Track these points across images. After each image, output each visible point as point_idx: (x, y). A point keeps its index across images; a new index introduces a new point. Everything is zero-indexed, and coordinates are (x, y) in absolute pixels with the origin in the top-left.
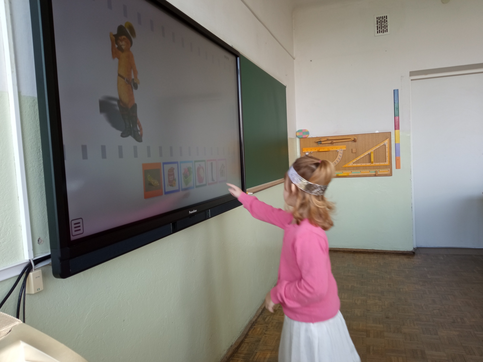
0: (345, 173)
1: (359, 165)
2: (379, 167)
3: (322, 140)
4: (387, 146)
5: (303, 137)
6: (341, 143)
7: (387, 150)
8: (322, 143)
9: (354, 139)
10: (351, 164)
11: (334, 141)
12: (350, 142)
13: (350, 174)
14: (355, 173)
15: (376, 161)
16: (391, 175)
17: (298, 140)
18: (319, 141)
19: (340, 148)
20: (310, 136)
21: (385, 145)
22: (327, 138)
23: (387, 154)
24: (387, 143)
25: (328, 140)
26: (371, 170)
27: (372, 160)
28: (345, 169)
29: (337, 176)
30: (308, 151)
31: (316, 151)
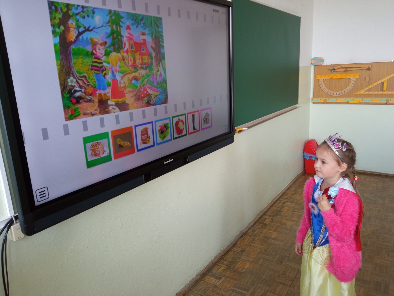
0: (356, 100)
1: (371, 93)
2: (391, 96)
3: (335, 68)
5: (318, 64)
6: (354, 71)
8: (336, 70)
9: (368, 67)
10: (362, 92)
11: (348, 69)
12: (364, 70)
13: (361, 102)
14: (366, 100)
15: (389, 90)
17: (312, 68)
18: (333, 69)
19: (353, 77)
20: (324, 64)
22: (341, 66)
25: (342, 68)
26: (382, 99)
27: (385, 88)
28: (357, 96)
29: (348, 103)
30: (321, 78)
31: (330, 78)
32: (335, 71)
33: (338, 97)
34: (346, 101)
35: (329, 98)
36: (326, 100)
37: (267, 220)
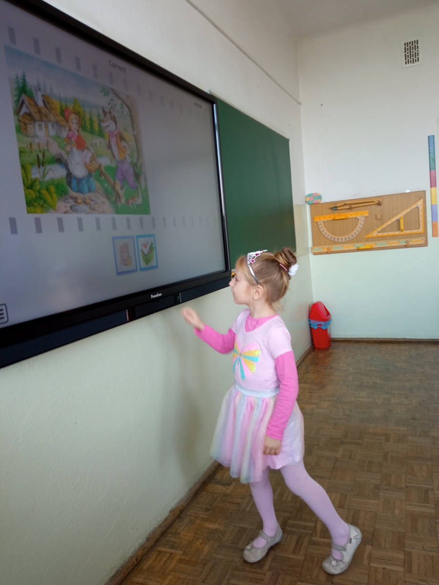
0: (368, 245)
1: (385, 234)
2: (411, 236)
3: (338, 205)
4: (421, 208)
5: (315, 202)
6: (361, 207)
7: (421, 213)
8: (338, 208)
9: (378, 202)
10: (374, 234)
11: (353, 206)
12: (373, 206)
13: (374, 246)
14: (380, 244)
15: (407, 228)
16: (425, 244)
17: (308, 207)
18: (334, 207)
19: (361, 215)
21: (418, 208)
22: (345, 202)
23: (421, 219)
24: (420, 205)
25: (345, 205)
26: (400, 240)
27: (402, 227)
28: (368, 240)
29: (359, 250)
30: (321, 220)
31: (331, 219)
32: (337, 210)
33: (344, 243)
34: (355, 248)
35: (334, 246)
36: (330, 248)
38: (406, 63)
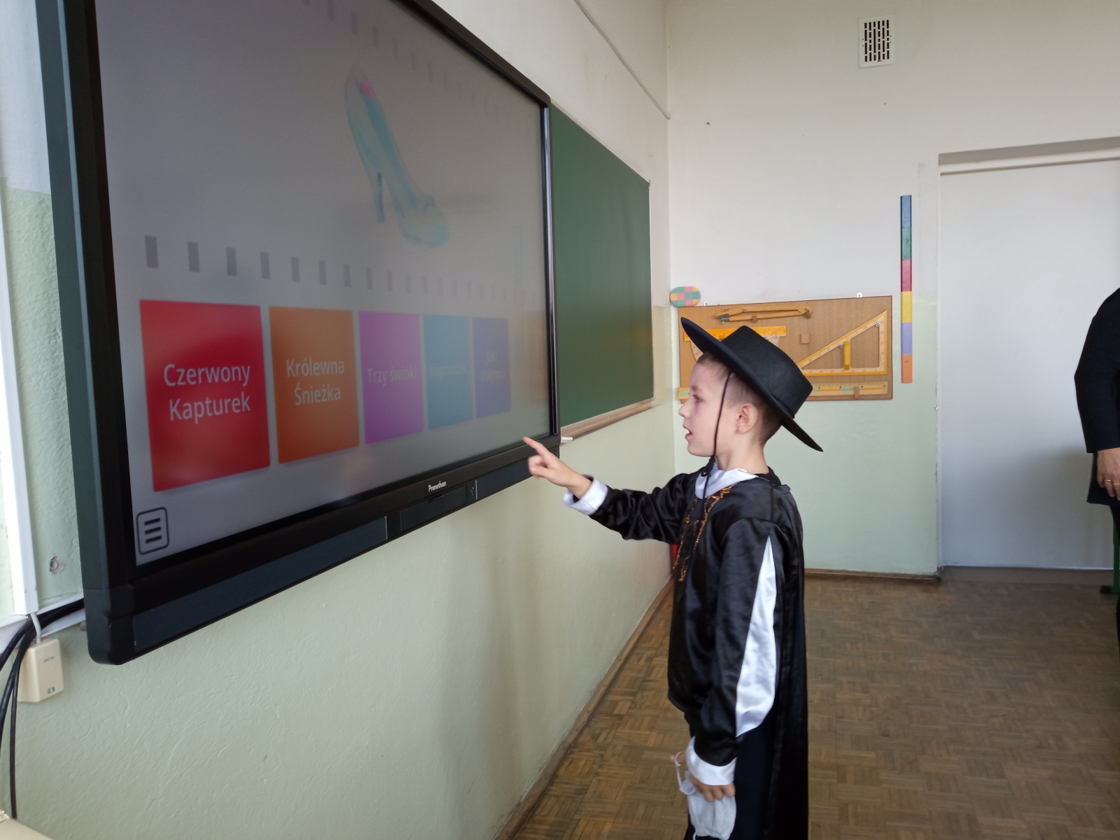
1: (816, 372)
2: (863, 378)
3: (730, 313)
4: (882, 329)
5: (687, 304)
6: (774, 319)
7: (883, 338)
8: (731, 319)
9: (805, 311)
11: (759, 316)
12: (796, 318)
15: (855, 364)
16: (889, 396)
17: (673, 312)
18: (724, 315)
19: (773, 333)
21: (877, 327)
22: (744, 308)
23: (882, 348)
24: (882, 322)
25: (744, 312)
26: (843, 386)
27: (847, 361)
32: (729, 321)
37: (621, 704)
38: (866, 60)
